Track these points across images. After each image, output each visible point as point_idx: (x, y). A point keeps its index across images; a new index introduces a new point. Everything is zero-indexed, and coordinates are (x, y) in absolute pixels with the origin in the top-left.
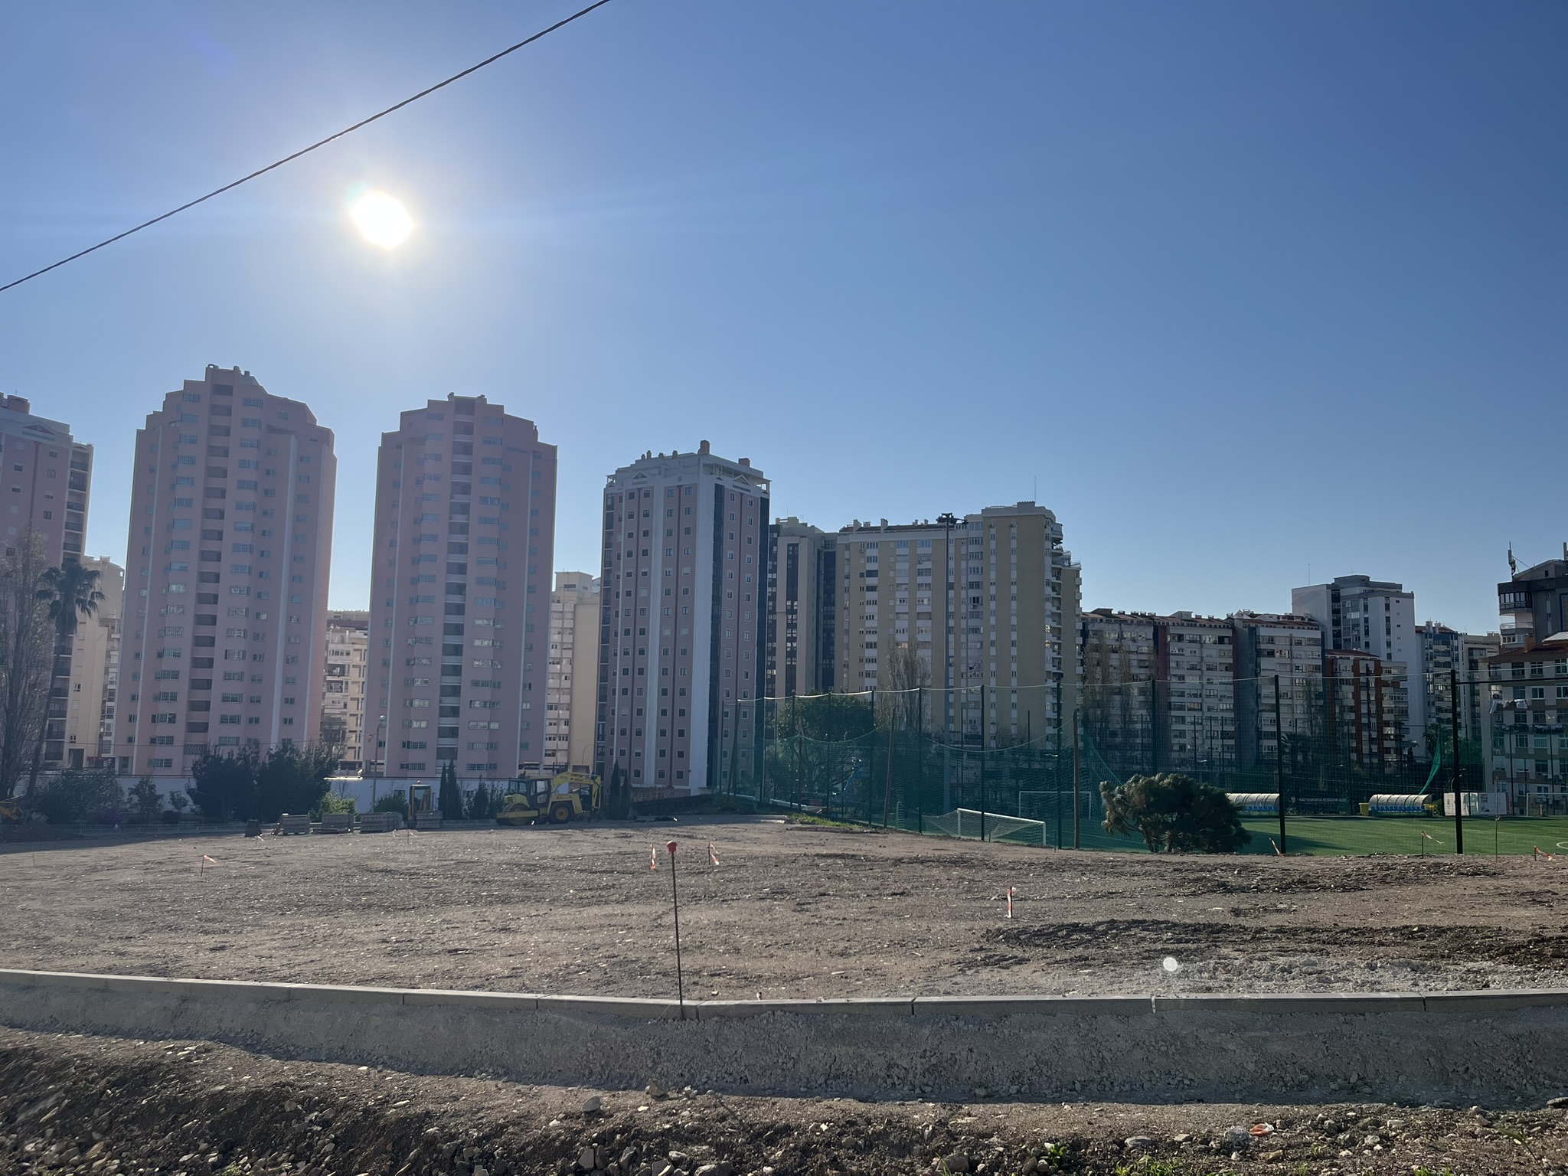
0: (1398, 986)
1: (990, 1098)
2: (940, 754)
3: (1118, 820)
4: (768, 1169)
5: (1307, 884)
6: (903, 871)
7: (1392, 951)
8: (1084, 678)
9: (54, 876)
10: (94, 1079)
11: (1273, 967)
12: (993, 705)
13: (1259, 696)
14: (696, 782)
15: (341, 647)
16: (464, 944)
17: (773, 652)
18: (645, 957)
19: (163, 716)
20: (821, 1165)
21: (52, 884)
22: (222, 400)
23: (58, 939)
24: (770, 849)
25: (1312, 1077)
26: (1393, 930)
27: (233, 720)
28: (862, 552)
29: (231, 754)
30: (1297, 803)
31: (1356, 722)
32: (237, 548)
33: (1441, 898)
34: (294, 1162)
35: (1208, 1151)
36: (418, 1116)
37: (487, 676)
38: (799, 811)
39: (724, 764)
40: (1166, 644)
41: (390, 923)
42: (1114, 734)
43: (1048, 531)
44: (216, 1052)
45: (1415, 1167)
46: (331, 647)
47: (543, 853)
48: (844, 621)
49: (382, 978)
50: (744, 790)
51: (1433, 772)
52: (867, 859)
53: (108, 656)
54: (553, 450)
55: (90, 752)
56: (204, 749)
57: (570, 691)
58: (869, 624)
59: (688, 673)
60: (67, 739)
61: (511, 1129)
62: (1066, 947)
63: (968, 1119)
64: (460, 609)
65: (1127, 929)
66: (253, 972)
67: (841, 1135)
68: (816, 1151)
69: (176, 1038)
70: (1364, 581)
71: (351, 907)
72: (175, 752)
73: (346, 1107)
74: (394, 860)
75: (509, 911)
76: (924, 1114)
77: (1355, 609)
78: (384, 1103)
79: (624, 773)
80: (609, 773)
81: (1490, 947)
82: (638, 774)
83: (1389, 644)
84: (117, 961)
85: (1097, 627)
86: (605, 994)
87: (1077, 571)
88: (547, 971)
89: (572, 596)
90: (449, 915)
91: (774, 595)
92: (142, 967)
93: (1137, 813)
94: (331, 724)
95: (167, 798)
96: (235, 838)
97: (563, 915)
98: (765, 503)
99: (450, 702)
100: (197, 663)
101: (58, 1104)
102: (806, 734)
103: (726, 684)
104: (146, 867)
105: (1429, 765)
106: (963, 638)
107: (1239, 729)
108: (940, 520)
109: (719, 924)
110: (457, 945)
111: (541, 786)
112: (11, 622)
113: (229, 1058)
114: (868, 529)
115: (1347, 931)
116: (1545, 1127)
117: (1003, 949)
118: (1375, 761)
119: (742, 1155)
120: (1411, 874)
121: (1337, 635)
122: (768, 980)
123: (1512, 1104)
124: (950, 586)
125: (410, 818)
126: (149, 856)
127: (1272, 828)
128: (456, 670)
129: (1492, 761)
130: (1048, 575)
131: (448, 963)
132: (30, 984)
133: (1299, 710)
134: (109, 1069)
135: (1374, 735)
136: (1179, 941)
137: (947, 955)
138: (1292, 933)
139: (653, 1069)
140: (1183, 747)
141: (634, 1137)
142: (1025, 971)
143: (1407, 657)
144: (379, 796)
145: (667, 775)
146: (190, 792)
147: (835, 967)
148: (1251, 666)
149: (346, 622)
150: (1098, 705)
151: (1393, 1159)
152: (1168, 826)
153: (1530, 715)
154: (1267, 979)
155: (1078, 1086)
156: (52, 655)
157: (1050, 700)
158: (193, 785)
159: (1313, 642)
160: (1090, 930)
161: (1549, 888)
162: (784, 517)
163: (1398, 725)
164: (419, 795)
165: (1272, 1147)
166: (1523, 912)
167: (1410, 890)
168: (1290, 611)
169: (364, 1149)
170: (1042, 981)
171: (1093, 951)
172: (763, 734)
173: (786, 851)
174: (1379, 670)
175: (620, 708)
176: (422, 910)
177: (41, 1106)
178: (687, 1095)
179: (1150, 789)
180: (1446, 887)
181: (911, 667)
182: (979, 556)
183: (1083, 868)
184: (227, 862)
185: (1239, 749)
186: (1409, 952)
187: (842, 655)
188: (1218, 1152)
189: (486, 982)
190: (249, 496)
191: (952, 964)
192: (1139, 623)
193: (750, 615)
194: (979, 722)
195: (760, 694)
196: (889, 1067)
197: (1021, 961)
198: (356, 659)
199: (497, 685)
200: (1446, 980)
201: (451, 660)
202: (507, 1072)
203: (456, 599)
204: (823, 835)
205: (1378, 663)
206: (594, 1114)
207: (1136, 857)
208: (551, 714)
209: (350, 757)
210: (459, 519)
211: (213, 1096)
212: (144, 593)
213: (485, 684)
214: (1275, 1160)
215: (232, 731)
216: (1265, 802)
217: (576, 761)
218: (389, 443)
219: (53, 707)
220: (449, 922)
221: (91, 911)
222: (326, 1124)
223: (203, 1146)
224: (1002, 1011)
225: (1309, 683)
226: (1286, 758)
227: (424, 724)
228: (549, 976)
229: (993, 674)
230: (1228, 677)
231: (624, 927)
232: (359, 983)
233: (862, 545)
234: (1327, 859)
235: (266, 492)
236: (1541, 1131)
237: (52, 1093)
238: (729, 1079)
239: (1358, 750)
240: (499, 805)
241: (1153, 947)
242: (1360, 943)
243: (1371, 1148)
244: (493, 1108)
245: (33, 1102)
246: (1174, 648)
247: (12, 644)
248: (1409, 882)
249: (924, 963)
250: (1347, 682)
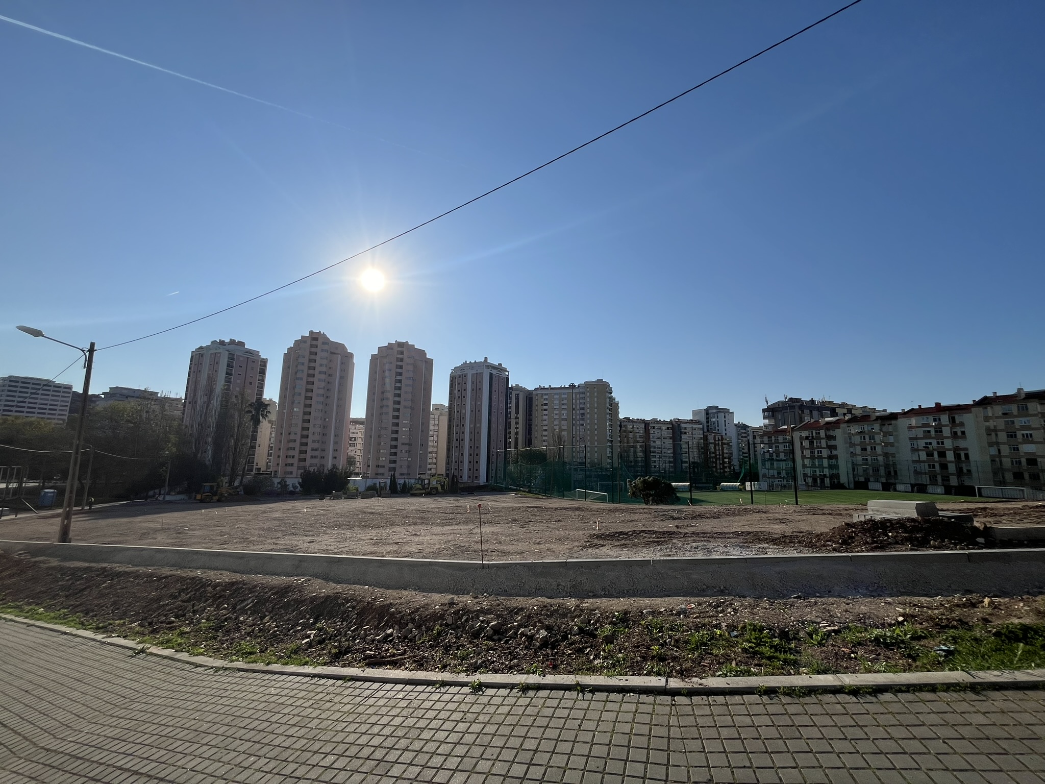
0: (736, 553)
1: (595, 596)
2: (570, 469)
3: (634, 493)
4: (515, 624)
5: (701, 516)
6: (558, 512)
7: (732, 540)
8: (620, 442)
9: (249, 515)
10: (266, 592)
11: (691, 547)
12: (588, 452)
13: (681, 448)
14: (482, 480)
15: (355, 431)
16: (401, 541)
17: (510, 433)
18: (467, 545)
19: (290, 456)
20: (535, 622)
21: (249, 518)
22: (314, 343)
23: (252, 539)
24: (510, 505)
25: (707, 587)
26: (732, 533)
27: (315, 457)
28: (542, 397)
29: (314, 470)
30: (695, 486)
31: (715, 458)
32: (318, 395)
33: (748, 521)
34: (342, 622)
35: (672, 614)
36: (387, 605)
37: (407, 441)
38: (520, 490)
39: (493, 473)
40: (649, 430)
41: (374, 532)
42: (631, 462)
43: (608, 389)
44: (312, 581)
45: (746, 621)
46: (351, 431)
47: (428, 506)
48: (536, 421)
49: (371, 553)
50: (500, 483)
51: (742, 475)
52: (545, 508)
53: (271, 434)
54: (432, 360)
55: (263, 469)
56: (304, 467)
57: (437, 447)
58: (544, 422)
59: (479, 440)
60: (255, 464)
61: (421, 609)
62: (618, 540)
63: (587, 604)
64: (398, 417)
65: (640, 533)
66: (324, 551)
67: (541, 611)
68: (533, 617)
69: (297, 576)
70: (716, 407)
71: (358, 526)
72: (294, 469)
73: (361, 601)
74: (373, 509)
75: (417, 528)
76: (571, 603)
77: (714, 418)
78: (375, 599)
79: (456, 476)
80: (451, 477)
81: (767, 539)
82: (461, 477)
83: (726, 430)
84: (274, 547)
85: (625, 424)
86: (453, 559)
87: (618, 404)
88: (432, 550)
89: (438, 412)
90: (395, 530)
91: (510, 412)
92: (283, 549)
93: (640, 491)
94: (350, 459)
95: (291, 486)
96: (315, 500)
97: (437, 530)
98: (507, 379)
99: (393, 451)
100: (303, 436)
101: (252, 601)
102: (522, 462)
103: (493, 445)
104: (284, 511)
105: (740, 473)
106: (578, 428)
107: (675, 460)
108: (570, 385)
109: (493, 533)
110: (398, 541)
111: (426, 481)
112: (236, 422)
113: (317, 583)
114: (544, 389)
115: (716, 533)
116: (791, 606)
117: (596, 541)
118: (722, 471)
119: (506, 619)
120: (737, 512)
121: (708, 426)
122: (512, 553)
123: (779, 597)
124: (573, 409)
125: (379, 493)
126: (284, 507)
127: (687, 495)
128: (396, 439)
129: (762, 471)
130: (608, 405)
131: (395, 548)
132: (242, 556)
133: (695, 453)
134: (272, 588)
135: (721, 462)
136: (658, 538)
137: (576, 544)
138: (697, 534)
139: (473, 587)
140: (655, 466)
141: (466, 612)
142: (604, 549)
143: (732, 434)
144: (367, 485)
145: (472, 477)
146: (299, 483)
147: (536, 548)
148: (679, 438)
149: (356, 422)
150: (626, 451)
151: (738, 617)
152: (651, 495)
153: (774, 454)
154: (690, 551)
155: (625, 592)
156: (251, 434)
157: (609, 450)
158: (300, 481)
159: (700, 429)
160: (626, 534)
161: (785, 517)
162: (514, 385)
163: (729, 458)
164: (382, 485)
165: (695, 613)
166: (777, 526)
167: (737, 518)
168: (692, 418)
169: (368, 617)
170: (610, 553)
171: (628, 541)
172: (506, 463)
173: (516, 505)
174: (722, 439)
175: (455, 454)
176: (385, 528)
177: (246, 603)
178: (485, 596)
179: (645, 482)
180: (749, 517)
181: (560, 438)
182: (583, 398)
183: (622, 511)
184: (313, 510)
185: (675, 467)
186: (738, 541)
187: (535, 434)
188: (676, 615)
189: (410, 554)
190: (323, 376)
191: (578, 547)
192: (640, 422)
193: (502, 420)
194: (584, 458)
195: (505, 448)
196: (558, 585)
197: (603, 546)
198: (360, 435)
199: (410, 445)
200: (752, 551)
201: (395, 436)
202: (420, 589)
203: (396, 414)
204: (529, 499)
205: (722, 436)
206: (451, 604)
207: (641, 507)
208: (430, 455)
209: (357, 471)
210: (398, 385)
211: (311, 597)
212: (285, 411)
213: (406, 444)
214: (696, 618)
215: (315, 461)
216: (684, 486)
217: (439, 472)
218: (374, 359)
219: (251, 453)
220: (395, 532)
221: (264, 527)
222: (354, 607)
223: (308, 616)
224: (598, 565)
225: (698, 443)
226: (691, 470)
227: (384, 459)
228: (433, 552)
229: (589, 441)
230: (671, 441)
231: (459, 534)
232: (364, 555)
233: (542, 394)
234: (707, 507)
235: (329, 375)
236: (790, 607)
237: (250, 597)
238: (500, 590)
239: (716, 467)
240: (411, 488)
241: (649, 540)
242: (721, 538)
243: (730, 613)
244: (414, 602)
245: (243, 601)
246: (652, 431)
247: (236, 430)
248: (736, 515)
249: (567, 546)
250: (712, 443)
